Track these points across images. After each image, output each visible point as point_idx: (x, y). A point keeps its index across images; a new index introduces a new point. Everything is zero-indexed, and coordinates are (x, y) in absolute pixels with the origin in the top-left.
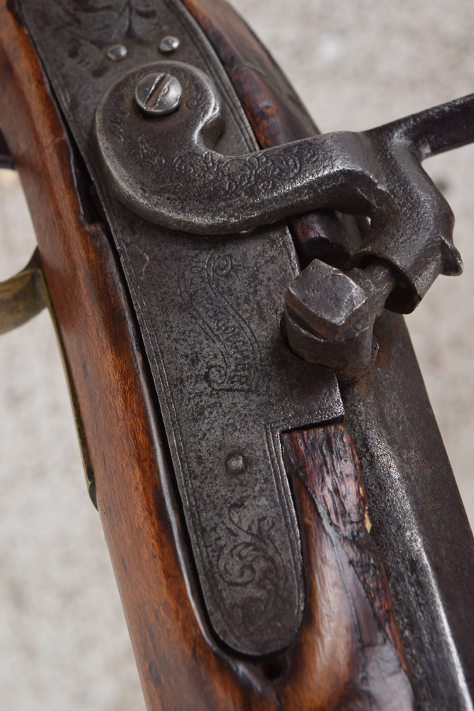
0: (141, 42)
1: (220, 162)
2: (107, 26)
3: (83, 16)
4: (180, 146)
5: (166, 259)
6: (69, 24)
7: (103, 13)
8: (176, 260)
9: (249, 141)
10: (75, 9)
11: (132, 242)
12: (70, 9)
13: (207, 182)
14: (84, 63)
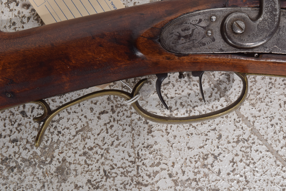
0: (208, 26)
1: (263, 19)
2: (199, 33)
3: (192, 38)
4: (255, 27)
5: (277, 42)
6: (193, 43)
7: (194, 32)
8: (279, 40)
9: (252, 10)
10: (189, 39)
11: (269, 49)
12: (188, 40)
13: (268, 24)
14: (208, 43)
